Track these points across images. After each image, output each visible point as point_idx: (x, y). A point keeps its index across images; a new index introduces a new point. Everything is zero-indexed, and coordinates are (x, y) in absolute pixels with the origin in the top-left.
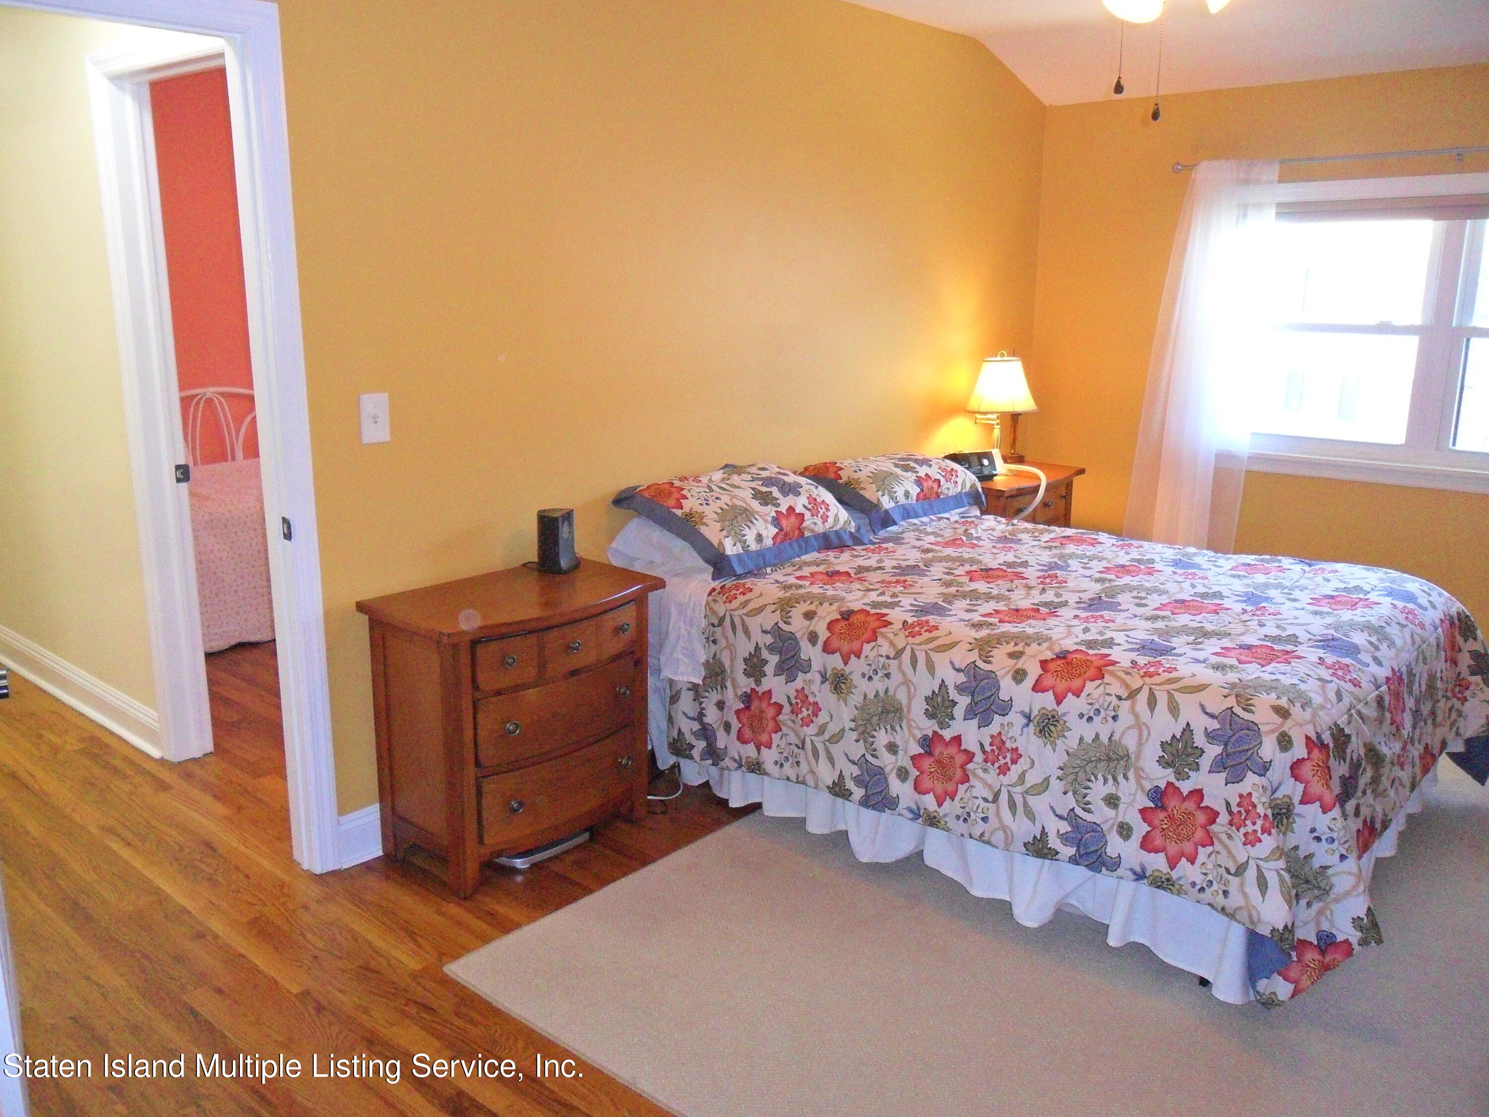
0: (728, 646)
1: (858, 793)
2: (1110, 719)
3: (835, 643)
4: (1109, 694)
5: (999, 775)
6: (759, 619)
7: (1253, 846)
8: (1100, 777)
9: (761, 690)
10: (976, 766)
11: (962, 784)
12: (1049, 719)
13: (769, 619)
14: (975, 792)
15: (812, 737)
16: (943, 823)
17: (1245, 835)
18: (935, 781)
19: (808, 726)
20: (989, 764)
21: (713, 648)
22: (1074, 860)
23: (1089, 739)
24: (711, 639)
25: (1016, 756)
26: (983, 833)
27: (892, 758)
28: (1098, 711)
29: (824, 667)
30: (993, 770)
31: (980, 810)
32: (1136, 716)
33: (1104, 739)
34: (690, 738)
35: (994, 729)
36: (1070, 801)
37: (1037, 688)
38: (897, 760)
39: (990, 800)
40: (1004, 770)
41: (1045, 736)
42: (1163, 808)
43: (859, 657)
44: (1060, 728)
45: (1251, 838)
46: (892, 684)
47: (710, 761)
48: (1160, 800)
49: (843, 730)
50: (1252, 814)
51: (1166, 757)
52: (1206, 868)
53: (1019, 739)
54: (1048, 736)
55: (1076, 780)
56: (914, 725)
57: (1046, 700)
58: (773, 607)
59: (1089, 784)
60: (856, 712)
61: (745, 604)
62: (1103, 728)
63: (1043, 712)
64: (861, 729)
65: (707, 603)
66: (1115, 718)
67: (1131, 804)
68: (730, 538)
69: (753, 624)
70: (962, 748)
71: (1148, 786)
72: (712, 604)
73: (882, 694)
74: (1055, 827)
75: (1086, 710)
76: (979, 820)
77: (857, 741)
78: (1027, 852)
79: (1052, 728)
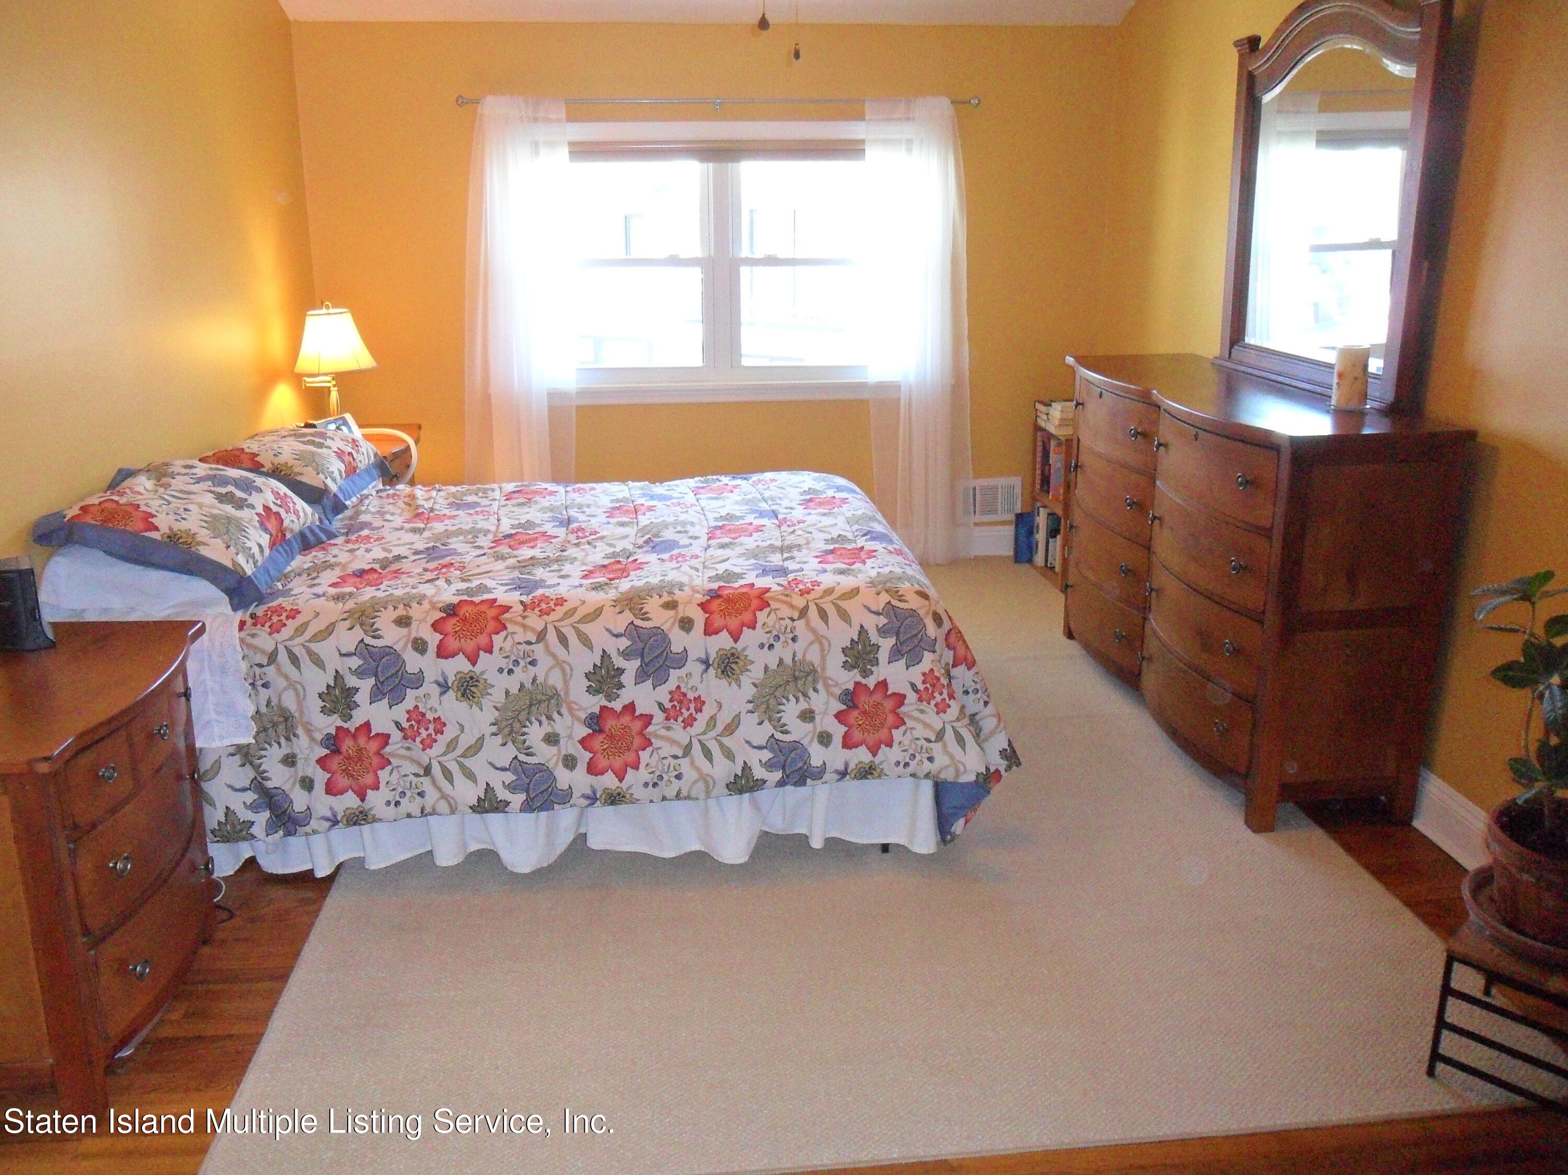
0: (291, 684)
1: (517, 799)
2: (790, 641)
3: (453, 644)
4: (782, 619)
5: (684, 728)
6: (331, 641)
7: (945, 713)
8: (791, 697)
9: (352, 726)
10: (657, 727)
11: (644, 749)
12: (729, 658)
13: (348, 638)
14: (663, 753)
15: (439, 759)
16: (628, 796)
17: (936, 705)
18: (611, 757)
19: (431, 747)
20: (672, 720)
21: (264, 694)
22: (781, 783)
23: (773, 666)
24: (260, 683)
25: (699, 703)
26: (680, 790)
27: (554, 749)
28: (777, 638)
29: (443, 673)
30: (677, 726)
31: (672, 768)
32: (814, 631)
33: (788, 661)
34: (245, 815)
35: (671, 684)
36: (768, 729)
37: (710, 631)
38: (559, 750)
39: (680, 756)
40: (689, 722)
41: (729, 676)
42: (855, 707)
43: (491, 652)
44: (741, 663)
45: (941, 706)
46: (540, 671)
47: (281, 833)
48: (852, 700)
49: (482, 738)
50: (938, 686)
51: (850, 660)
52: (904, 746)
53: (700, 686)
54: (730, 674)
55: (768, 707)
56: (576, 707)
57: (723, 641)
58: (347, 624)
59: (781, 707)
60: (497, 713)
61: (301, 630)
62: (783, 652)
63: (721, 653)
64: (507, 730)
65: (242, 641)
66: (794, 639)
67: (825, 713)
68: (240, 554)
69: (325, 649)
70: (637, 714)
71: (837, 691)
72: (249, 640)
73: (528, 685)
74: (756, 759)
75: (765, 639)
76: (673, 779)
77: (504, 745)
78: (729, 793)
79: (733, 666)
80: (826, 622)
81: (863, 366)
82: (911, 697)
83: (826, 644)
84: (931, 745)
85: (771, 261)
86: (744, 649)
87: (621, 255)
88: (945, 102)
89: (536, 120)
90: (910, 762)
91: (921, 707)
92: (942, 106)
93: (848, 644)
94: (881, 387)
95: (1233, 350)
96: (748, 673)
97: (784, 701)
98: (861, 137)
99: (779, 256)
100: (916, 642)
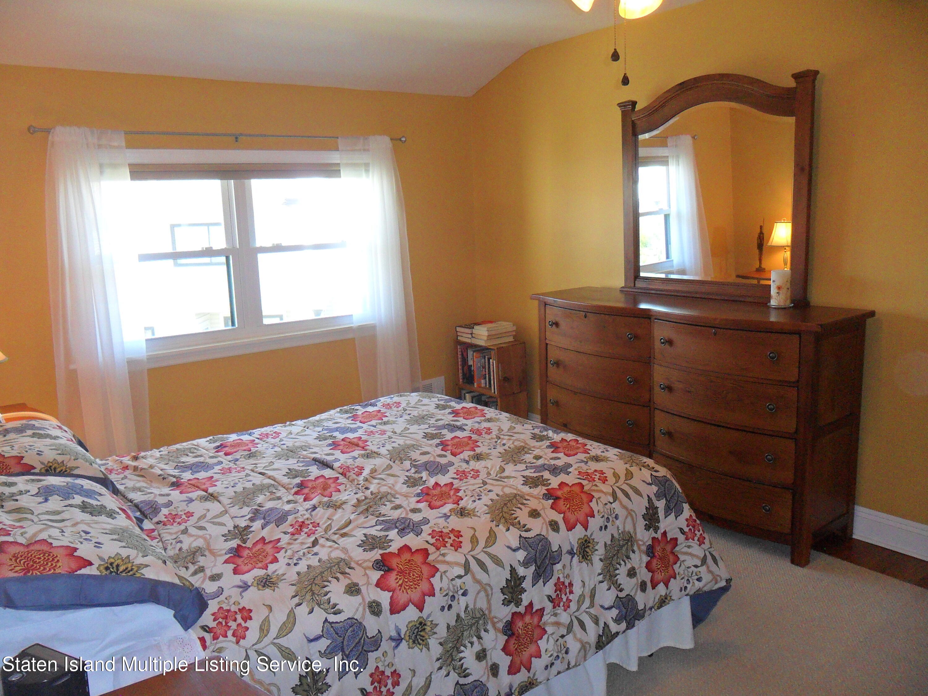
80: (630, 499)
81: (350, 315)
82: (681, 538)
83: (634, 515)
84: (699, 569)
85: (277, 248)
86: (591, 535)
87: (170, 250)
88: (387, 139)
89: (100, 146)
90: (687, 585)
91: (689, 544)
92: (384, 142)
93: (645, 512)
94: (362, 328)
95: (636, 282)
96: (596, 552)
97: (618, 566)
98: (338, 162)
99: (283, 245)
100: (676, 498)
